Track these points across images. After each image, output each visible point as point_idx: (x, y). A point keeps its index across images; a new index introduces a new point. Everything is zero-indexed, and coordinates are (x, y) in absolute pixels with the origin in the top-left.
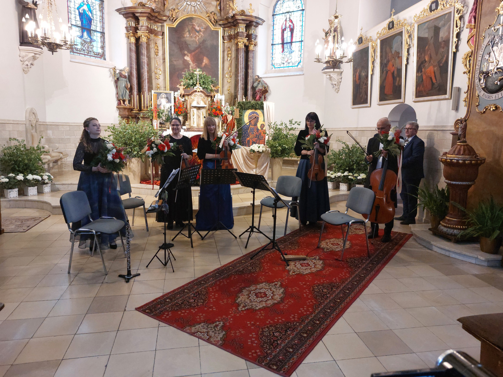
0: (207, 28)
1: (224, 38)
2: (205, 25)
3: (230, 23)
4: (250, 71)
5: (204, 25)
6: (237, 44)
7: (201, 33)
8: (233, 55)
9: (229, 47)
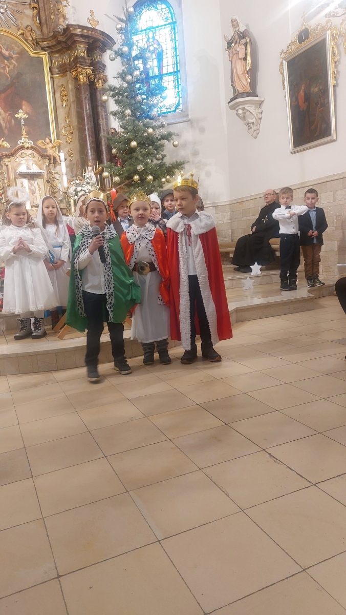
0: (22, 53)
1: (53, 70)
2: (18, 47)
3: (59, 43)
4: (102, 122)
5: (16, 48)
6: (76, 79)
7: (12, 61)
8: (72, 97)
9: (62, 85)
